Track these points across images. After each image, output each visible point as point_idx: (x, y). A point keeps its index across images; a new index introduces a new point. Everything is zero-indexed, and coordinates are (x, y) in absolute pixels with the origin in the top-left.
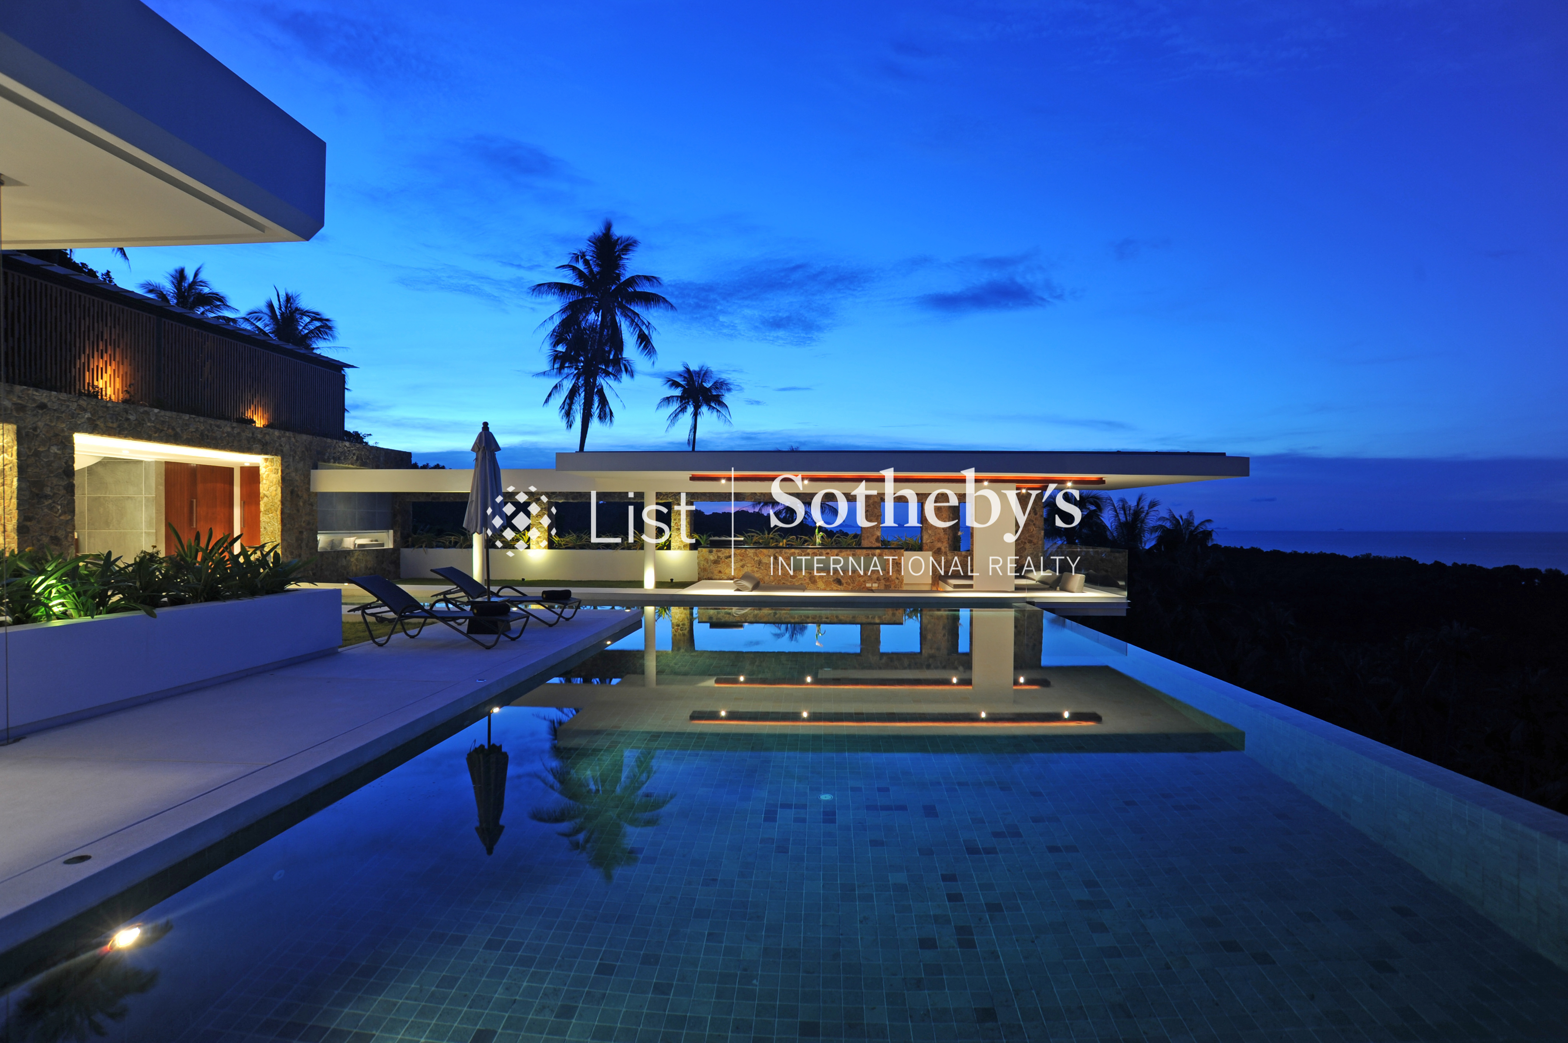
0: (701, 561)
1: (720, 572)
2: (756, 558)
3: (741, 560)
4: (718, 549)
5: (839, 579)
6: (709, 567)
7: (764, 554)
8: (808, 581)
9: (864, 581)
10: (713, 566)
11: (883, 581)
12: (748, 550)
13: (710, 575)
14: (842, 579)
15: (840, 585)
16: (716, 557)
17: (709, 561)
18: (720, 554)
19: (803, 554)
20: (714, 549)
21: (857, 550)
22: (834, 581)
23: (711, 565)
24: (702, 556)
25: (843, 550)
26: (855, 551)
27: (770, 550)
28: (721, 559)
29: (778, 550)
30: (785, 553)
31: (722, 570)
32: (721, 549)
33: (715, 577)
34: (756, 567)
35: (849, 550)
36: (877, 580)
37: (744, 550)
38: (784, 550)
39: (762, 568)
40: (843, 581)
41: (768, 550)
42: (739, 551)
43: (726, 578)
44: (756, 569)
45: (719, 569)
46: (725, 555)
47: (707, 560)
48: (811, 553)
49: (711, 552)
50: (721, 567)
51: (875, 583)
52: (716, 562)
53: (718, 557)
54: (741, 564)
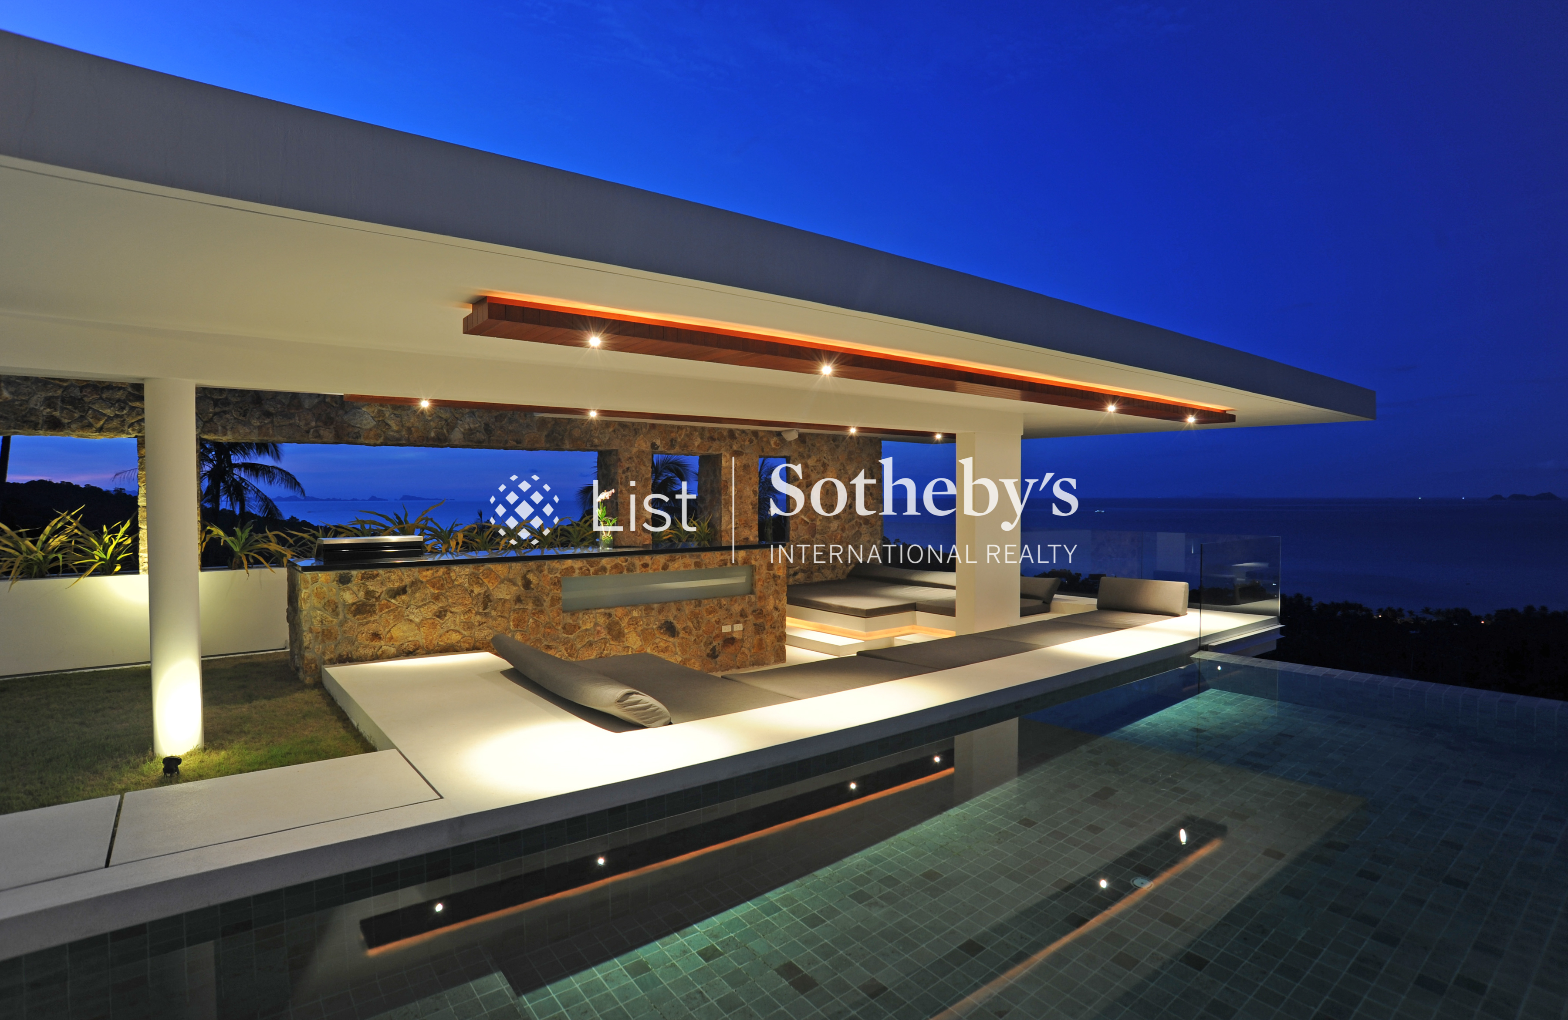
0: (315, 608)
1: (376, 636)
2: (477, 590)
3: (436, 598)
4: (369, 571)
5: (671, 623)
6: (341, 624)
7: (497, 577)
8: (604, 634)
9: (718, 622)
10: (353, 622)
11: (751, 617)
12: (456, 568)
13: (344, 649)
14: (675, 622)
15: (673, 636)
16: (362, 594)
17: (340, 609)
18: (372, 586)
19: (592, 570)
20: (354, 573)
21: (702, 554)
22: (660, 628)
23: (345, 620)
24: (318, 595)
25: (678, 555)
26: (699, 557)
27: (514, 564)
28: (378, 599)
29: (532, 564)
30: (551, 571)
31: (382, 631)
32: (375, 572)
33: (362, 651)
34: (477, 613)
35: (687, 554)
36: (741, 615)
37: (442, 570)
38: (547, 562)
39: (494, 613)
40: (678, 627)
41: (507, 565)
42: (429, 573)
43: (393, 650)
44: (478, 618)
45: (373, 627)
46: (390, 585)
47: (332, 606)
48: (608, 567)
49: (344, 581)
50: (378, 622)
51: (738, 622)
52: (362, 609)
53: (369, 594)
54: (435, 607)
